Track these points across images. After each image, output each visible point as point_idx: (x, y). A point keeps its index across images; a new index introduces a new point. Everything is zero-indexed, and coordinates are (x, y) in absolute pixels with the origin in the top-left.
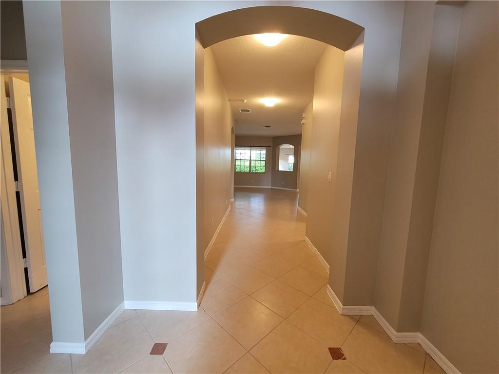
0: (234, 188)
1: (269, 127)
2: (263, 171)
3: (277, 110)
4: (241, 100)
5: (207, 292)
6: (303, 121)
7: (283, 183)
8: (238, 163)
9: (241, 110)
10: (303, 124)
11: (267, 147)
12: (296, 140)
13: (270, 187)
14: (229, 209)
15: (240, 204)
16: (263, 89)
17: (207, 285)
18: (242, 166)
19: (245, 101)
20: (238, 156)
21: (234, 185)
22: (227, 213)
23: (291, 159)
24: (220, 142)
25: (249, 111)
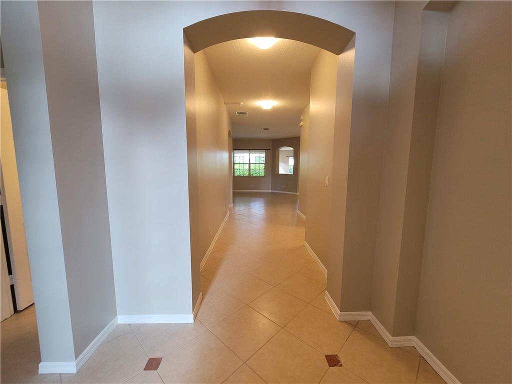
0: (234, 193)
1: (268, 129)
2: (263, 174)
3: (275, 112)
4: (237, 103)
5: (203, 302)
6: (301, 124)
7: (283, 186)
8: (236, 167)
9: (238, 113)
10: (302, 126)
11: (266, 150)
12: (295, 142)
13: (270, 191)
14: (228, 215)
15: (240, 209)
16: (259, 91)
17: (204, 295)
18: (241, 170)
19: (242, 104)
20: (237, 160)
21: (233, 189)
22: (226, 219)
23: (291, 161)
24: (217, 145)
25: (246, 114)
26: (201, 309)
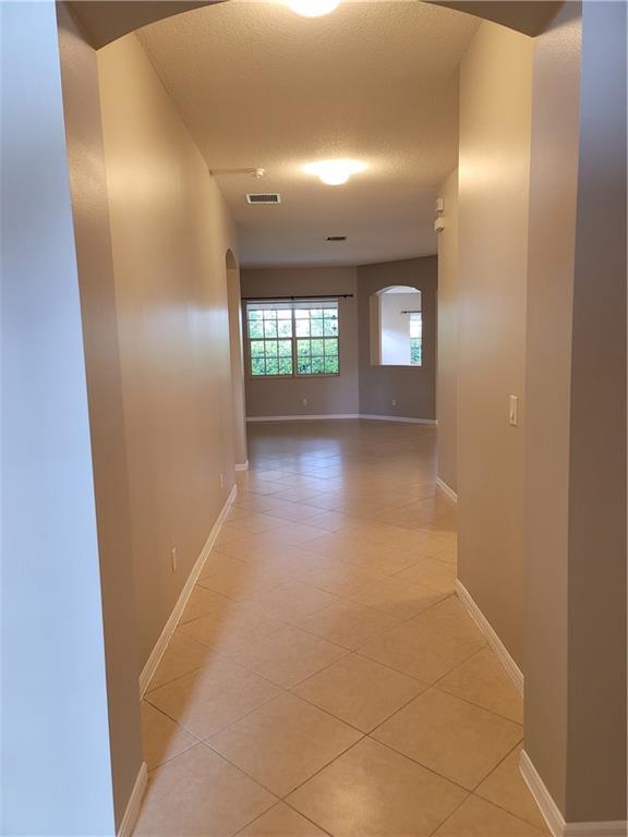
0: (248, 425)
1: (343, 238)
2: (333, 366)
3: (358, 191)
4: (246, 171)
5: (151, 797)
6: (439, 223)
7: (394, 404)
8: (256, 347)
9: (253, 198)
10: (442, 229)
11: (341, 297)
12: (422, 272)
13: (357, 416)
14: (232, 498)
16: (308, 135)
17: (153, 771)
18: (271, 356)
19: (261, 172)
20: (256, 330)
21: (247, 415)
22: (228, 508)
23: (416, 326)
25: (274, 198)
26: (142, 818)
